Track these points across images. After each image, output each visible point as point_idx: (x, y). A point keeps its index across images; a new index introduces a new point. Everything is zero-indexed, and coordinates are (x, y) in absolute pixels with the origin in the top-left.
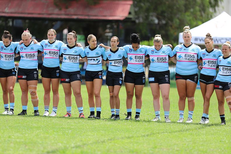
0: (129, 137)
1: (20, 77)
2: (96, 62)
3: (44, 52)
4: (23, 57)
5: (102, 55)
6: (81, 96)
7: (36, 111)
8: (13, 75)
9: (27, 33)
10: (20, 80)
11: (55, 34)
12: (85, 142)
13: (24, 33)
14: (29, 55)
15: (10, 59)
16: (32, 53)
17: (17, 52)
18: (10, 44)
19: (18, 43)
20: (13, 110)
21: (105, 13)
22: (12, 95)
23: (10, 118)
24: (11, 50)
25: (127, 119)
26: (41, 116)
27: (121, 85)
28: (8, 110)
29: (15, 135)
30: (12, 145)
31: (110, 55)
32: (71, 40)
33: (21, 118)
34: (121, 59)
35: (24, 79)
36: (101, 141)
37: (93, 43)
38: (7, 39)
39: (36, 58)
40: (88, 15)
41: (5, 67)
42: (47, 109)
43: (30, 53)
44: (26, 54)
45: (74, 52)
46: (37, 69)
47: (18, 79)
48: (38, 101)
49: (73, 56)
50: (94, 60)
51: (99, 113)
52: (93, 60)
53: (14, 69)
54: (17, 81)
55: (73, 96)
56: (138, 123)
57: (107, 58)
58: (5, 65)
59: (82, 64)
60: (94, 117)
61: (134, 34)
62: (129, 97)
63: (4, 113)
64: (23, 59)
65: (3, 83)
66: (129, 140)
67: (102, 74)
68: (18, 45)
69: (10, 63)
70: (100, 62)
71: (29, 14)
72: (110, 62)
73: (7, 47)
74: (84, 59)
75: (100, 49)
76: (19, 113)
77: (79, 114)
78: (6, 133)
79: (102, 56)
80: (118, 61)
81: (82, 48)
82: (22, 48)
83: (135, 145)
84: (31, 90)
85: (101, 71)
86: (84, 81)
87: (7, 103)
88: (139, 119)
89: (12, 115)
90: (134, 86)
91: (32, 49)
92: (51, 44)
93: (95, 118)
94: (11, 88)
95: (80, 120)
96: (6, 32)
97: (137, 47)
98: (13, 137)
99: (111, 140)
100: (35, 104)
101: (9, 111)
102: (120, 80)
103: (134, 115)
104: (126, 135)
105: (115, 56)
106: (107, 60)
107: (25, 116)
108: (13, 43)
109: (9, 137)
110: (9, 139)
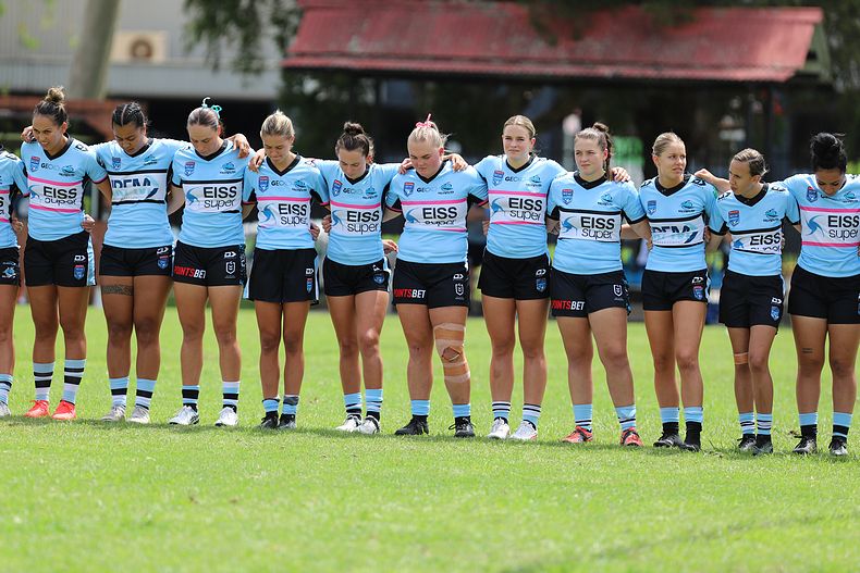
0: (807, 519)
1: (401, 293)
2: (681, 239)
3: (490, 202)
4: (412, 219)
5: (704, 211)
6: (627, 364)
7: (461, 422)
8: (377, 287)
9: (426, 132)
10: (401, 307)
11: (531, 134)
12: (642, 538)
13: (415, 131)
14: (437, 214)
15: (365, 228)
16: (447, 207)
17: (391, 202)
18: (366, 173)
19: (397, 166)
20: (377, 415)
21: (720, 56)
22: (372, 360)
23: (365, 443)
24: (371, 193)
25: (801, 452)
26: (479, 439)
27: (776, 324)
28: (359, 416)
29: (383, 508)
30: (374, 545)
31: (735, 214)
32: (591, 157)
33: (408, 444)
34: (778, 228)
35: (416, 301)
36: (702, 533)
37: (671, 162)
38: (357, 154)
39: (461, 223)
40: (656, 65)
41: (345, 255)
42: (501, 414)
43: (437, 207)
44: (424, 209)
45: (600, 201)
46: (466, 266)
47: (396, 301)
48: (468, 381)
49: (596, 217)
50: (675, 229)
51: (694, 429)
52: (669, 232)
53: (380, 264)
54: (394, 310)
55: (597, 367)
56: (842, 465)
57: (725, 223)
58: (347, 251)
59: (634, 245)
60: (675, 444)
61: (823, 135)
62: (809, 367)
63: (343, 428)
64: (415, 226)
65: (342, 315)
66: (806, 531)
67: (703, 284)
68: (397, 177)
69: (365, 241)
70: (699, 238)
71: (436, 59)
72: (736, 238)
73: (353, 182)
74: (639, 229)
75: (697, 189)
76: (402, 425)
77: (620, 432)
78: (353, 501)
79: (705, 216)
80: (765, 234)
81: (631, 184)
82: (409, 186)
83: (829, 547)
84: (442, 341)
85: (701, 273)
86: (636, 309)
87: (357, 390)
88: (844, 451)
89: (372, 436)
90: (827, 329)
91: (447, 189)
92: (516, 171)
93: (679, 446)
94: (370, 334)
95: (626, 455)
96: (353, 129)
97: (837, 184)
98: (376, 515)
99: (739, 528)
100: (460, 394)
101: (362, 421)
102: (774, 305)
103: (824, 437)
104: (799, 512)
105: (753, 217)
106: (725, 229)
107: (423, 439)
108: (378, 166)
109: (364, 516)
110: (364, 523)
